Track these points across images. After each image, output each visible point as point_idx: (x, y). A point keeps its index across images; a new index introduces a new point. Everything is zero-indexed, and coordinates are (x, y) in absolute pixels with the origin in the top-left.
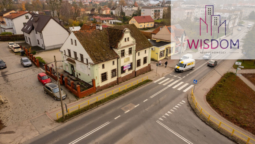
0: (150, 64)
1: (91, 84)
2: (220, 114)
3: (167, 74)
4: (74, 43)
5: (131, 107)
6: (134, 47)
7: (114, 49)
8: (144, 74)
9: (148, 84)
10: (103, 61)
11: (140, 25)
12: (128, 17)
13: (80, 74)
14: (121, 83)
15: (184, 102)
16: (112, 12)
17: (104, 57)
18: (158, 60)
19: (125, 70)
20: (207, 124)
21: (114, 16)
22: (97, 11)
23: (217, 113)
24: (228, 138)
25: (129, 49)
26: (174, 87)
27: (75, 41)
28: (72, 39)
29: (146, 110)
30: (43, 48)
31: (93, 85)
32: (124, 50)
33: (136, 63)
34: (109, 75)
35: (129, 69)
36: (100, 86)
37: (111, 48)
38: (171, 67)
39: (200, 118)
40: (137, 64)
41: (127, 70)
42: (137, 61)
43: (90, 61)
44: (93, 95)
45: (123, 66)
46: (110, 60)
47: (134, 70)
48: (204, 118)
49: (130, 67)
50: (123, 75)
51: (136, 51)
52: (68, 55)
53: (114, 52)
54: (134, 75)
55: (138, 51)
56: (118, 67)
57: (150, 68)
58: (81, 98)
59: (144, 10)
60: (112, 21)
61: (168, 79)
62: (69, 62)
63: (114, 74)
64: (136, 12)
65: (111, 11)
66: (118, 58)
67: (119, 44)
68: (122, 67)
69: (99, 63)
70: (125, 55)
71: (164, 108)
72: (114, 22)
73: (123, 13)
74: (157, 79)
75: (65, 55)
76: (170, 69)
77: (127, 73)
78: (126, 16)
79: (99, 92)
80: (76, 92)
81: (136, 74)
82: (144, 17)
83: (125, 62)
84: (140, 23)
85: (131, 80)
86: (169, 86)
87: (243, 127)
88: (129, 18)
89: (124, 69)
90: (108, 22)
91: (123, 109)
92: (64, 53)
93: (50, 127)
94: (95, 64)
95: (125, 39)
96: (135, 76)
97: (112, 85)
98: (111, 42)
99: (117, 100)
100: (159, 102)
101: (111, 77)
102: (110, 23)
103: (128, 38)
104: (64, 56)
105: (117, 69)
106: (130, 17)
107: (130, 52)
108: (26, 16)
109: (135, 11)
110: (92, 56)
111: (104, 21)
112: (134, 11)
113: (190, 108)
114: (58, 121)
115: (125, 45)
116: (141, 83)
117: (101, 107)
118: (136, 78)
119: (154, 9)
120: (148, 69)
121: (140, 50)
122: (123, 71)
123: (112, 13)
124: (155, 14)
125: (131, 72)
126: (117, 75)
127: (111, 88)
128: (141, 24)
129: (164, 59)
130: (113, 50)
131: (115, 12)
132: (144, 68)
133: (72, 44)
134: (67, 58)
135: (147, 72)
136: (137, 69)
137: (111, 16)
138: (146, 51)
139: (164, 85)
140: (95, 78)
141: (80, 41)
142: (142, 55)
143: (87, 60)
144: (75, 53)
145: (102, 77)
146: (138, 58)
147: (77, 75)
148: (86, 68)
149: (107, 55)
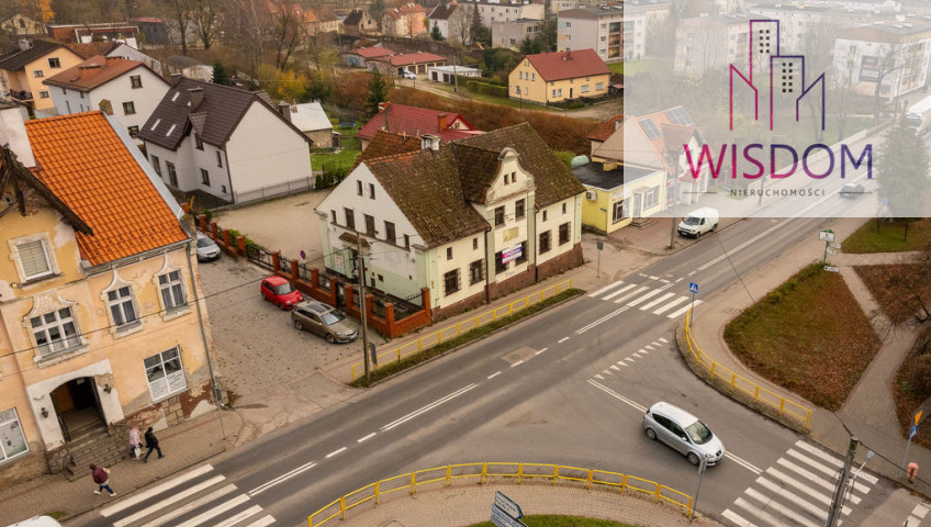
0: (579, 244)
1: (418, 302)
2: (746, 363)
3: (632, 272)
4: (366, 192)
5: (525, 355)
6: (530, 199)
7: (476, 207)
8: (562, 273)
9: (573, 302)
10: (448, 240)
11: (553, 88)
12: (504, 54)
13: (381, 278)
14: (496, 299)
15: (665, 341)
16: (436, 30)
17: (451, 228)
18: (608, 232)
19: (508, 262)
20: (707, 384)
21: (447, 46)
22: (373, 25)
23: (739, 362)
24: (746, 406)
25: (517, 203)
26: (644, 308)
27: (372, 186)
28: (360, 183)
29: (564, 359)
30: (229, 199)
31: (424, 304)
32: (502, 208)
33: (538, 243)
34: (464, 277)
35: (519, 261)
36: (442, 307)
37: (468, 203)
38: (648, 250)
39: (694, 373)
40: (541, 245)
41: (512, 264)
42: (541, 235)
43: (416, 239)
44: (425, 330)
45: (501, 252)
46: (466, 236)
47: (531, 261)
48: (705, 373)
49: (520, 254)
50: (502, 278)
51: (537, 208)
52: (344, 224)
53: (477, 213)
54: (533, 278)
55: (542, 207)
56: (486, 255)
57: (581, 256)
58: (395, 337)
59: (568, 24)
60: (442, 70)
61: (633, 286)
62: (349, 244)
63: (477, 275)
64: (536, 28)
65: (432, 26)
66: (487, 230)
67: (489, 192)
68: (500, 256)
69: (439, 245)
70: (506, 221)
71: (611, 356)
72: (446, 76)
73: (481, 33)
74: (600, 287)
75: (334, 222)
76: (642, 257)
77: (514, 270)
78: (497, 50)
79: (440, 324)
80: (383, 322)
81: (537, 275)
82: (569, 55)
83: (505, 240)
84: (552, 81)
85: (523, 291)
86: (632, 304)
87: (789, 386)
88: (506, 59)
89: (504, 261)
90: (422, 71)
91: (506, 358)
92: (330, 219)
93: (340, 397)
94: (430, 248)
95: (506, 177)
96: (537, 280)
97: (471, 304)
98: (465, 185)
99: (489, 340)
100: (599, 343)
101: (469, 283)
102: (430, 77)
103: (513, 174)
104: (331, 227)
105: (484, 262)
106: (513, 49)
107: (520, 211)
108: (132, 77)
109: (532, 25)
110: (421, 227)
111: (406, 70)
112: (526, 25)
113: (676, 353)
114: (354, 385)
115: (506, 194)
116: (552, 297)
117: (449, 357)
118: (538, 285)
119: (608, 21)
120: (576, 260)
121: (547, 205)
122: (501, 267)
123: (436, 34)
124: (612, 39)
125: (523, 267)
126: (484, 277)
127: (469, 313)
128: (558, 85)
129: (630, 225)
130: (473, 209)
131: (449, 27)
132: (561, 257)
133: (361, 193)
134: (342, 231)
135: (570, 269)
136: (542, 259)
137: (433, 44)
138: (564, 205)
139: (617, 302)
140: (429, 286)
141: (387, 186)
142: (554, 218)
143: (407, 238)
144: (370, 220)
145: (447, 282)
146: (542, 228)
147: (373, 281)
148: (403, 259)
149: (458, 221)
